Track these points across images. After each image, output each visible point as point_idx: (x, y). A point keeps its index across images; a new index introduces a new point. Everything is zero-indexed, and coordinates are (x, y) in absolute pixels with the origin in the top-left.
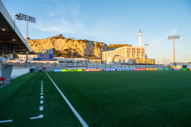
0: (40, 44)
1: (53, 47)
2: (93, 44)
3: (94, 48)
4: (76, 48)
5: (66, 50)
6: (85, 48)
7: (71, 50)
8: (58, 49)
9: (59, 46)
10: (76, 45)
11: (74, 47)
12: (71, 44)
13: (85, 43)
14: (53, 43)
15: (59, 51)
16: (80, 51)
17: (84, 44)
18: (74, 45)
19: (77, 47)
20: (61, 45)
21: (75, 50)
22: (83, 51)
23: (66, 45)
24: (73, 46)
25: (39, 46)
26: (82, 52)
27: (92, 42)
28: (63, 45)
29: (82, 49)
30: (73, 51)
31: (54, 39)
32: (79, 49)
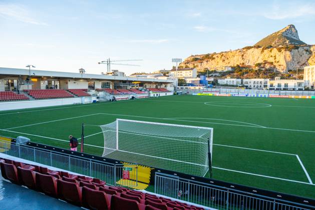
0: (227, 59)
1: (242, 62)
2: (307, 51)
3: (310, 57)
4: (274, 61)
5: (259, 65)
6: (289, 59)
7: (266, 65)
8: (249, 64)
9: (251, 59)
10: (275, 57)
11: (271, 60)
12: (267, 55)
13: (291, 51)
14: (243, 56)
15: (249, 67)
16: (280, 65)
17: (288, 53)
18: (272, 56)
19: (275, 59)
20: (253, 57)
21: (272, 63)
22: (285, 65)
23: (261, 57)
24: (271, 58)
25: (226, 61)
26: (282, 67)
27: (306, 48)
28: (256, 58)
29: (283, 62)
30: (267, 66)
31: (245, 50)
32: (278, 62)
